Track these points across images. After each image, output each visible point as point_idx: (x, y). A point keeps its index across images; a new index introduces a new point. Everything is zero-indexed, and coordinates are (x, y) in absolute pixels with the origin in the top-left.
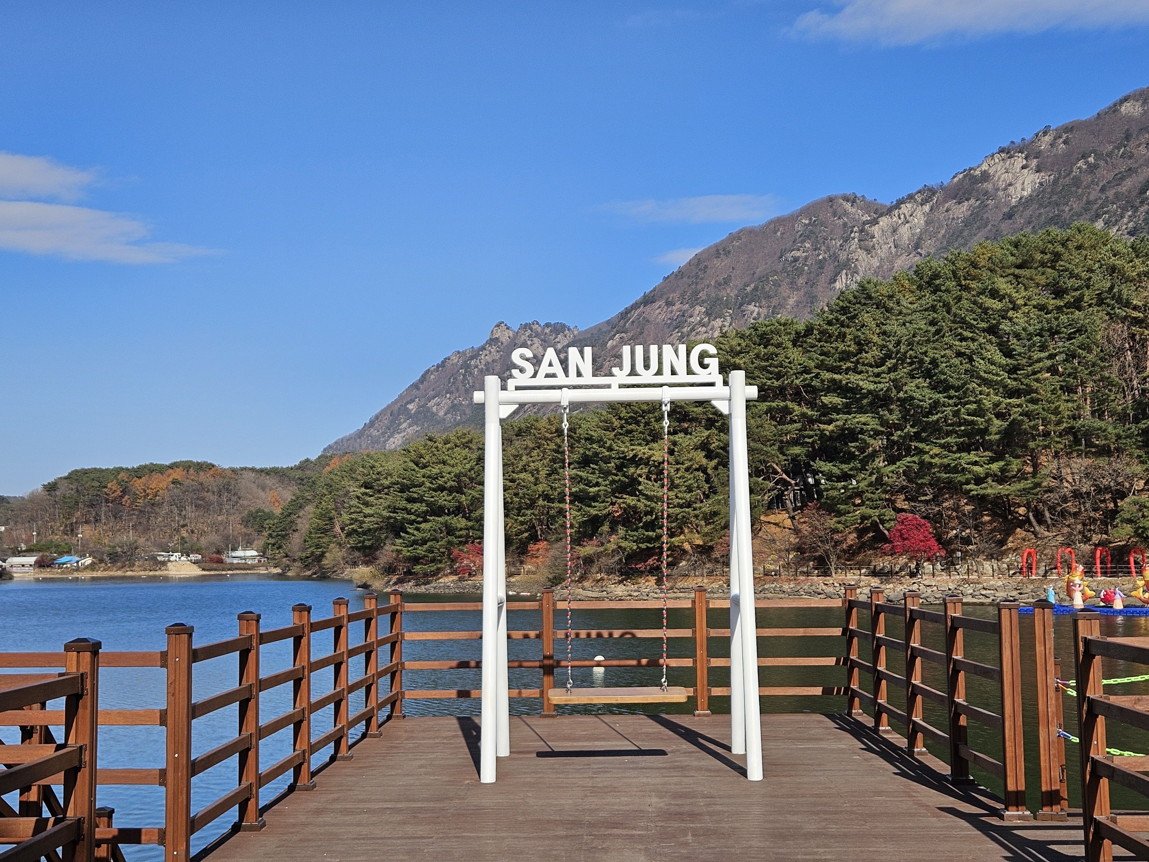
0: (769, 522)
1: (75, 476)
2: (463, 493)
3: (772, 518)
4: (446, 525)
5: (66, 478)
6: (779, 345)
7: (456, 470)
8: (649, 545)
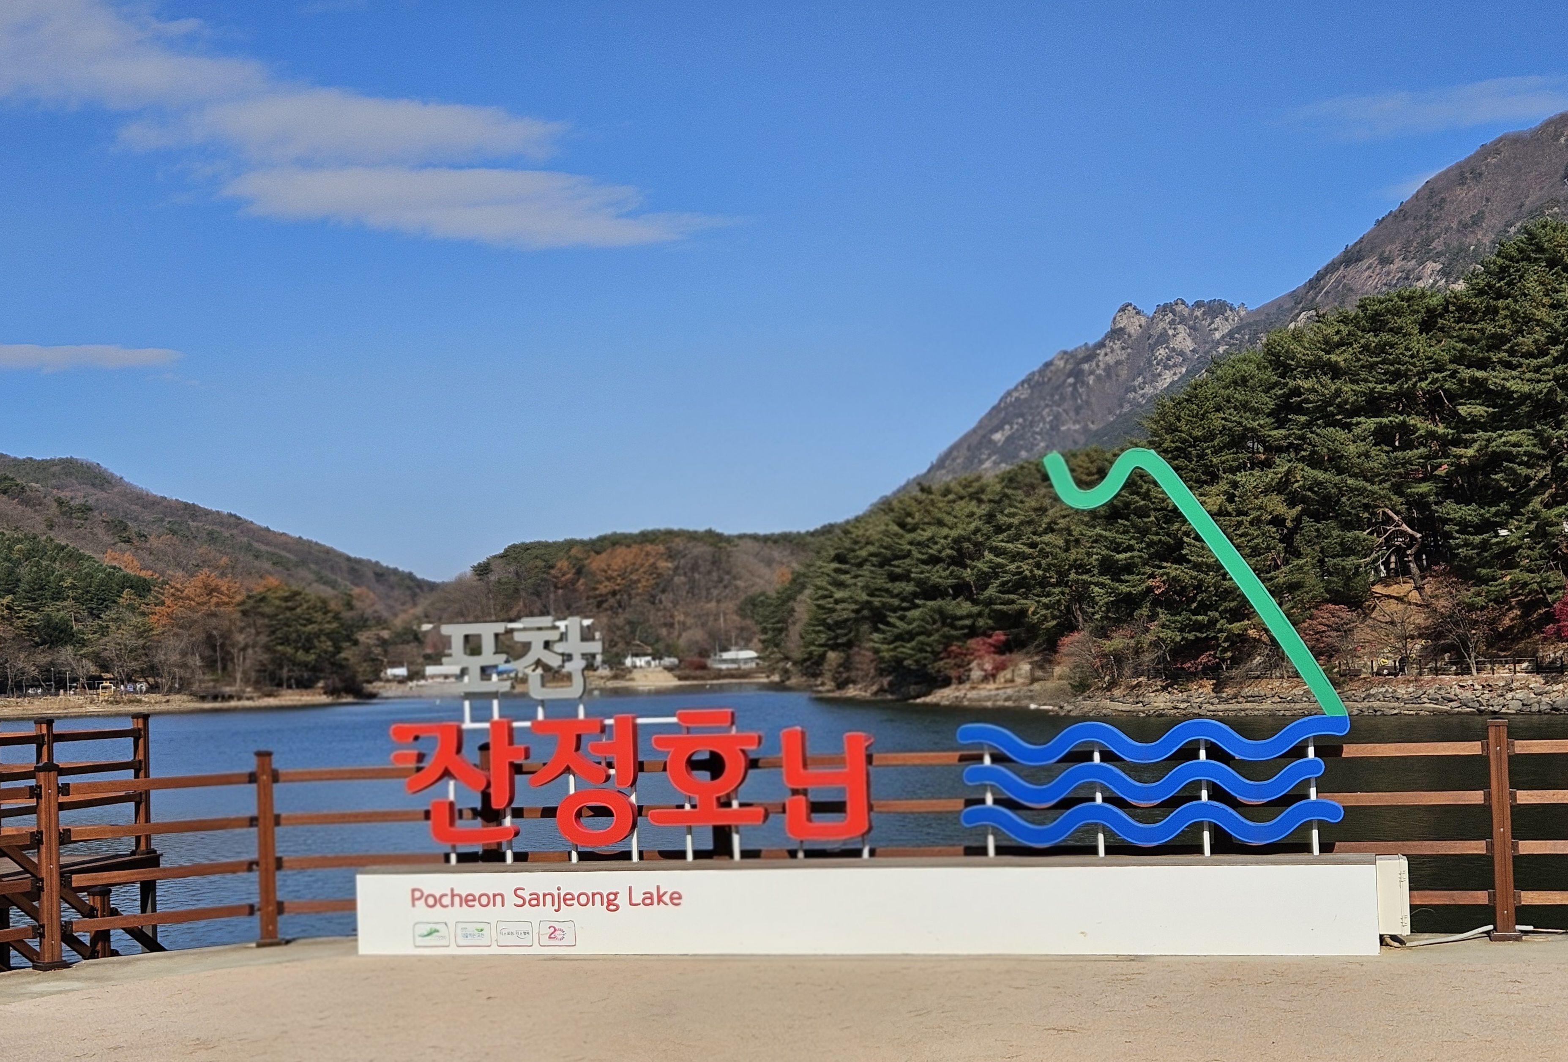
0: (1390, 597)
1: (514, 554)
2: (965, 567)
3: (1394, 590)
4: (940, 611)
5: (501, 557)
6: (1397, 331)
7: (954, 533)
8: (1199, 635)
